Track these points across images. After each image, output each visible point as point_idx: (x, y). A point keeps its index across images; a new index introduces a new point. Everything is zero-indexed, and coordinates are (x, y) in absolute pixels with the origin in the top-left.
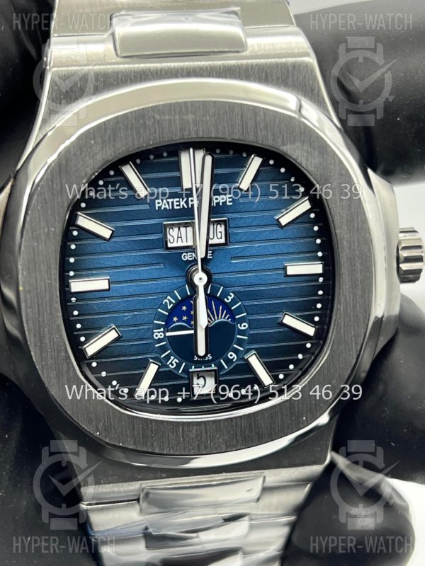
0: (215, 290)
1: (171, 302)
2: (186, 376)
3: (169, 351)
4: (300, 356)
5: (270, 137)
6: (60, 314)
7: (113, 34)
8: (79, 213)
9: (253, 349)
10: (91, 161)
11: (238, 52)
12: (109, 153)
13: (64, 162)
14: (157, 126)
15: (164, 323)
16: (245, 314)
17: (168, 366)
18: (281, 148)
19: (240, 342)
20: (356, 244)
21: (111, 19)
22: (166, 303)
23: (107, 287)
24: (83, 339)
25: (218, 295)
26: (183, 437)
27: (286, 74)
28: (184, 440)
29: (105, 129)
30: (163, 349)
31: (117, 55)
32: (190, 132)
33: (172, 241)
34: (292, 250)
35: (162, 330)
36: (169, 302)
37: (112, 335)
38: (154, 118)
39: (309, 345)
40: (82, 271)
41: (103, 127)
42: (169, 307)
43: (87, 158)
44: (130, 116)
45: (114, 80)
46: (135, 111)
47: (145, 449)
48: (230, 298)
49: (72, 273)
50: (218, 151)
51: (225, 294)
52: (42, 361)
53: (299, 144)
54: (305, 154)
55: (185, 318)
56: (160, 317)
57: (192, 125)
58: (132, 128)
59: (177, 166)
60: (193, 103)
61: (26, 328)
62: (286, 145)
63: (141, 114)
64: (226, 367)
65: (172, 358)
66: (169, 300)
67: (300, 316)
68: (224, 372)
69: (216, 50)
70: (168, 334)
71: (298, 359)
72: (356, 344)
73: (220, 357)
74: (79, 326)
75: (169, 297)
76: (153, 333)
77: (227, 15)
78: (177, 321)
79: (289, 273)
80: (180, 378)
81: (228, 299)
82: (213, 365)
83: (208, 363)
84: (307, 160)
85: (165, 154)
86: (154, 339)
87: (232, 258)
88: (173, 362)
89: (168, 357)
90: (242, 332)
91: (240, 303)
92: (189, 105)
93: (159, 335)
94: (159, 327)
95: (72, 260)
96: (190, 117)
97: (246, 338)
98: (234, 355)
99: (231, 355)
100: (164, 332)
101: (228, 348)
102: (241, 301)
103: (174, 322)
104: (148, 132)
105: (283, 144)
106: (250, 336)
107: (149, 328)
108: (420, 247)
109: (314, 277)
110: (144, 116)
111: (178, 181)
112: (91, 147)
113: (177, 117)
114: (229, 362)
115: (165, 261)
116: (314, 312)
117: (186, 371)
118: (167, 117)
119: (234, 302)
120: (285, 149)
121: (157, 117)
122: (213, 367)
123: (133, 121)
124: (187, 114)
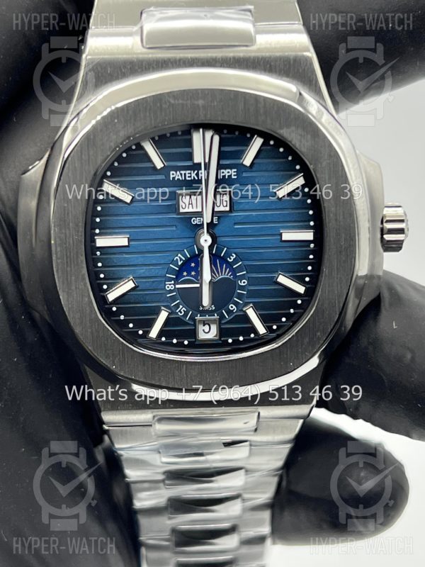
0: (219, 250)
1: (181, 259)
2: (192, 323)
3: (178, 301)
4: (292, 311)
5: (269, 121)
6: (85, 266)
7: (142, 28)
8: (105, 180)
9: (250, 303)
10: (115, 137)
11: (247, 46)
12: (130, 131)
13: (92, 137)
14: (171, 109)
15: (175, 277)
16: (245, 272)
17: (177, 313)
18: (278, 131)
19: (240, 296)
20: (341, 217)
21: (141, 13)
22: (177, 259)
23: (127, 244)
24: (105, 287)
25: (222, 255)
26: (186, 374)
27: (288, 66)
28: (187, 376)
29: (128, 110)
30: (173, 299)
31: (143, 46)
32: (200, 115)
33: (184, 207)
34: (288, 219)
35: (173, 282)
36: (179, 259)
37: (130, 285)
38: (169, 102)
39: (299, 302)
40: (107, 230)
41: (126, 109)
42: (180, 263)
43: (111, 134)
44: (149, 99)
45: (139, 68)
46: (153, 96)
47: (153, 382)
48: (232, 258)
49: (97, 231)
50: (225, 131)
51: (228, 254)
52: (69, 304)
53: (293, 128)
54: (299, 137)
55: (193, 273)
56: (172, 272)
57: (201, 109)
58: (150, 109)
59: (189, 143)
60: (203, 90)
61: (56, 277)
62: (283, 129)
63: (158, 99)
64: (227, 317)
65: (181, 307)
66: (179, 257)
67: (293, 276)
68: (225, 321)
69: (227, 44)
70: (177, 286)
71: (290, 313)
72: (339, 302)
73: (221, 309)
74: (102, 276)
75: (179, 255)
76: (165, 285)
77: (243, 12)
78: (187, 276)
79: (283, 239)
80: (187, 324)
81: (230, 259)
83: (211, 313)
84: (301, 142)
85: (180, 133)
86: (166, 290)
87: (235, 224)
88: (182, 311)
89: (177, 306)
90: (242, 288)
91: (241, 263)
92: (200, 91)
93: (170, 286)
94: (170, 279)
95: (98, 220)
96: (201, 102)
97: (245, 292)
98: (234, 307)
99: (232, 307)
100: (174, 284)
101: (230, 300)
102: (242, 260)
103: (184, 276)
104: (163, 114)
105: (281, 128)
106: (248, 291)
107: (161, 281)
108: (402, 221)
109: (306, 244)
110: (161, 100)
111: (190, 156)
112: (115, 125)
113: (189, 102)
114: (229, 312)
115: (177, 224)
116: (305, 274)
117: (192, 318)
118: (181, 102)
119: (235, 261)
120: (282, 131)
121: (172, 101)
122: (216, 316)
123: (151, 104)
124: (197, 100)
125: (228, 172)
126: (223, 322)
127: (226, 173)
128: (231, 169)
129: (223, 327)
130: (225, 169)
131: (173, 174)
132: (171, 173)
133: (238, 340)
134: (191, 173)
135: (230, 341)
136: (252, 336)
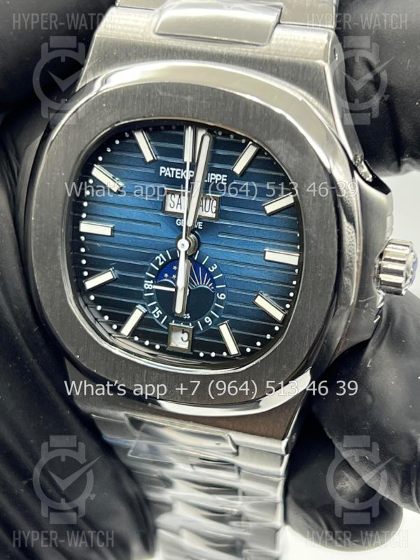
0: (201, 258)
1: (162, 260)
2: (166, 328)
3: (155, 302)
4: (268, 336)
9: (228, 319)
10: (101, 121)
11: (258, 46)
14: (159, 101)
15: (154, 277)
16: (225, 286)
17: (152, 315)
19: (217, 310)
20: (323, 246)
22: (158, 259)
23: (109, 234)
24: (86, 274)
25: (203, 263)
27: (296, 73)
28: (147, 382)
30: (150, 299)
31: (154, 31)
32: (187, 112)
33: (172, 206)
34: (274, 238)
36: (160, 259)
37: (108, 276)
38: (158, 93)
39: (277, 328)
40: (93, 217)
41: (115, 94)
42: (161, 264)
43: (98, 118)
44: (138, 88)
46: (143, 85)
48: (214, 268)
49: (84, 216)
50: (220, 134)
51: (210, 264)
53: (282, 141)
54: (287, 152)
55: (174, 277)
56: (152, 271)
57: (189, 105)
58: (138, 98)
59: (181, 140)
60: (193, 86)
62: (270, 140)
64: (202, 329)
65: (157, 308)
66: (161, 257)
68: (200, 333)
70: (156, 287)
71: (266, 338)
73: (197, 318)
74: (84, 262)
75: (161, 255)
76: (144, 283)
78: (168, 278)
79: (266, 258)
80: (160, 328)
81: (211, 269)
82: (190, 324)
83: (186, 321)
84: (288, 157)
85: (174, 127)
86: (144, 289)
87: (219, 233)
88: (157, 313)
89: (153, 308)
90: (220, 302)
91: (221, 275)
92: (189, 87)
93: (149, 286)
94: (150, 279)
95: (85, 204)
96: (189, 98)
97: (223, 307)
98: (210, 320)
99: (207, 320)
100: (153, 284)
101: (206, 312)
102: (222, 273)
103: (165, 278)
104: (151, 105)
105: (268, 138)
106: (226, 306)
107: (141, 278)
109: (290, 268)
110: (150, 90)
111: (180, 154)
112: (102, 109)
113: (178, 96)
114: (204, 324)
115: (161, 223)
116: (287, 300)
117: (166, 323)
118: (169, 95)
119: (216, 272)
120: (269, 142)
121: (161, 93)
122: (191, 326)
123: (140, 93)
124: (186, 95)
125: (219, 177)
126: (197, 333)
127: (216, 177)
128: (222, 174)
129: (196, 338)
130: (216, 174)
131: (163, 170)
132: (162, 168)
133: (210, 355)
134: (180, 172)
135: (202, 354)
136: (225, 354)
